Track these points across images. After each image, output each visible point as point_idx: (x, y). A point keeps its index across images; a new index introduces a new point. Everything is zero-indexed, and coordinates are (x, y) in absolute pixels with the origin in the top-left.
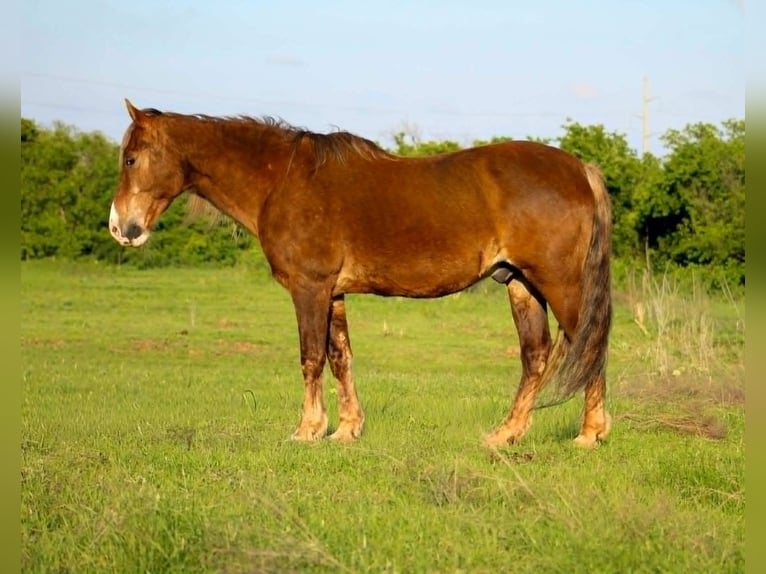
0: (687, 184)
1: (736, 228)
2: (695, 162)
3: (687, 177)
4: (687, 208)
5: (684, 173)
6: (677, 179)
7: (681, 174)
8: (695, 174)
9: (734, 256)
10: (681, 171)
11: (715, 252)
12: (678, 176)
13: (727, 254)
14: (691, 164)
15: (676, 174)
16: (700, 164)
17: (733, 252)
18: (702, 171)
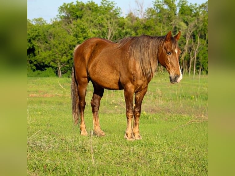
0: (34, 39)
1: (53, 52)
2: (37, 32)
3: (34, 37)
4: (34, 47)
5: (33, 36)
6: (31, 38)
7: (32, 36)
8: (37, 36)
9: (52, 61)
10: (32, 35)
11: (46, 60)
12: (31, 37)
13: (50, 60)
14: (36, 33)
15: (31, 36)
16: (38, 33)
17: (52, 60)
18: (39, 35)
